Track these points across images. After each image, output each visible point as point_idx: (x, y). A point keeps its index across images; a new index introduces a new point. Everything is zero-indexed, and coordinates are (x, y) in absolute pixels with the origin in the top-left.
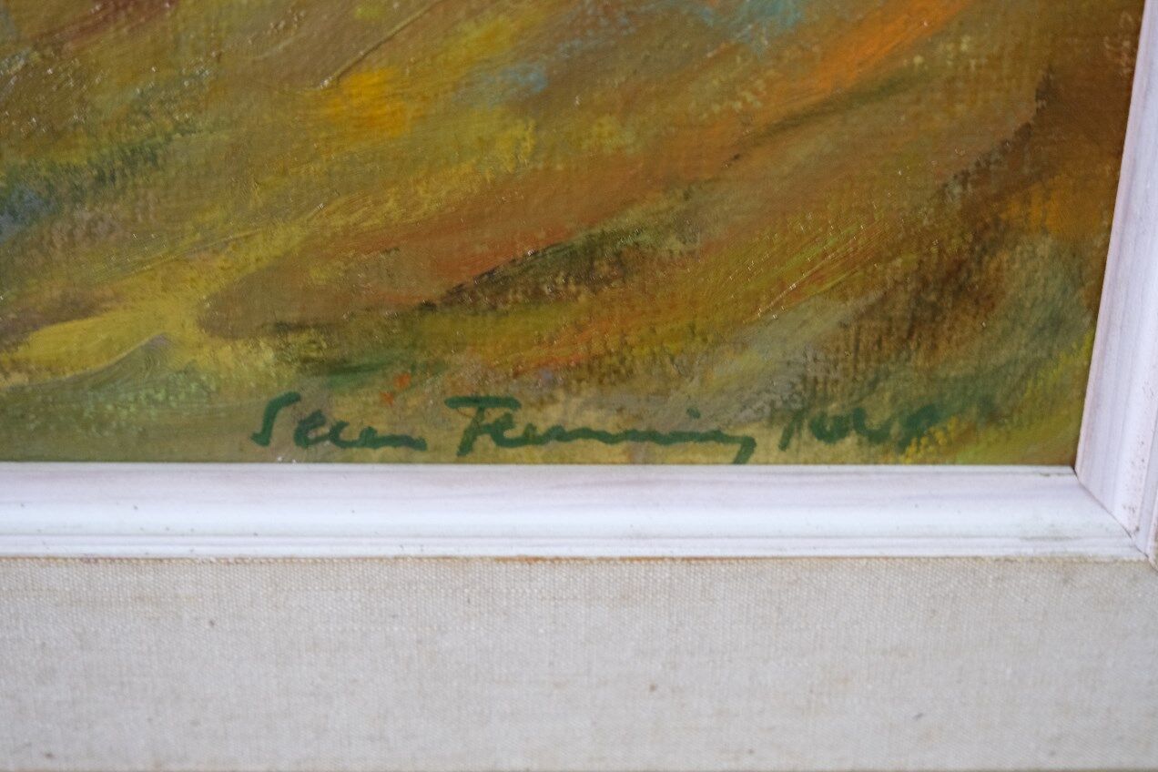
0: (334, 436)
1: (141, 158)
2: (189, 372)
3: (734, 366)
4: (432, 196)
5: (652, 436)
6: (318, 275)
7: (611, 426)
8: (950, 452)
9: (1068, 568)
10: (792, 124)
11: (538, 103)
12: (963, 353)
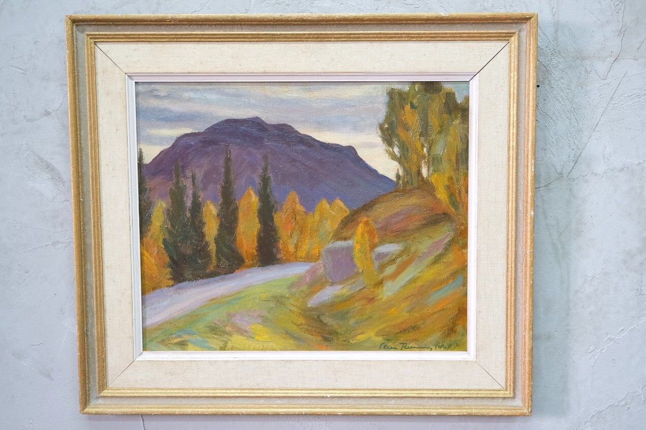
0: (388, 348)
1: (370, 317)
2: (373, 340)
3: (429, 339)
4: (399, 321)
5: (421, 348)
6: (387, 329)
7: (417, 346)
8: (453, 350)
9: (467, 362)
10: (434, 313)
11: (409, 312)
12: (453, 338)
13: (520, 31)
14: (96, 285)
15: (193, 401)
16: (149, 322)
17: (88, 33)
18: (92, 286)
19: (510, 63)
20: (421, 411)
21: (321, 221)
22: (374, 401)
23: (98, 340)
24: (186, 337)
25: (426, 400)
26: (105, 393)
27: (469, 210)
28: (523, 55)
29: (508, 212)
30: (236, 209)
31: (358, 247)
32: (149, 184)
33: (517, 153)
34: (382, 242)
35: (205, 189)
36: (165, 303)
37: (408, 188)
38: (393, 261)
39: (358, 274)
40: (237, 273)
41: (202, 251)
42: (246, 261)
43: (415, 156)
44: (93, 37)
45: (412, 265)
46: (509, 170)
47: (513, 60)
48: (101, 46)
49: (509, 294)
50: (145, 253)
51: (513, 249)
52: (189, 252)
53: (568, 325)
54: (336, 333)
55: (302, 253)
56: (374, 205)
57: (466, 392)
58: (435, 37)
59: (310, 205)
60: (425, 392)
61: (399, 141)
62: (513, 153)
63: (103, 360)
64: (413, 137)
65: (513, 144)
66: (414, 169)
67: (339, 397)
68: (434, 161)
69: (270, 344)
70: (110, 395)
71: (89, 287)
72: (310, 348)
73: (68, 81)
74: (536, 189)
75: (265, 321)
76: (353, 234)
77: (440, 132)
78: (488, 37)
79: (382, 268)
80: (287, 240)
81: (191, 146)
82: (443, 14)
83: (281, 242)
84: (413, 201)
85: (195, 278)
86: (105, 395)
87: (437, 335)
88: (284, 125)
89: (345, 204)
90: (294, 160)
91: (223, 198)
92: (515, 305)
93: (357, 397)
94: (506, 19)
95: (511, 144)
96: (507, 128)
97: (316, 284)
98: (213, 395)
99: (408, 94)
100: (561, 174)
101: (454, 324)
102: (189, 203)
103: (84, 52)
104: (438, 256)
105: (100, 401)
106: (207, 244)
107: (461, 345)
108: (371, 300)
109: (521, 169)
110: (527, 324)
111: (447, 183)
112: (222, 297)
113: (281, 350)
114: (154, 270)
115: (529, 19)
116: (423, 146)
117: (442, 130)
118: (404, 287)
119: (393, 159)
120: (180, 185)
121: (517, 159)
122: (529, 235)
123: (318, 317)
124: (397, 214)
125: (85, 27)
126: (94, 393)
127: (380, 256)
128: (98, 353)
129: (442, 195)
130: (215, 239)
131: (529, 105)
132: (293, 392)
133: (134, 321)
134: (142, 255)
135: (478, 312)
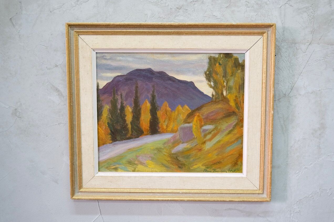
0: (207, 171)
1: (200, 158)
2: (201, 168)
3: (226, 168)
4: (212, 159)
5: (222, 171)
6: (207, 163)
7: (220, 171)
8: (236, 172)
9: (242, 178)
10: (228, 156)
11: (217, 155)
12: (237, 167)
13: (268, 31)
14: (78, 143)
15: (120, 194)
16: (101, 159)
17: (76, 31)
18: (76, 143)
19: (263, 46)
20: (222, 199)
21: (178, 115)
22: (201, 195)
23: (78, 167)
24: (117, 166)
25: (224, 194)
26: (82, 190)
27: (244, 110)
28: (269, 42)
29: (262, 111)
30: (140, 109)
31: (194, 126)
32: (102, 98)
33: (266, 85)
34: (205, 124)
35: (126, 100)
36: (108, 151)
37: (217, 100)
38: (210, 133)
39: (194, 138)
40: (140, 138)
41: (124, 127)
42: (145, 132)
43: (221, 86)
44: (77, 32)
45: (219, 134)
46: (262, 93)
47: (265, 44)
48: (80, 36)
49: (262, 148)
50: (99, 128)
51: (264, 128)
52: (119, 128)
53: (287, 161)
54: (184, 165)
55: (169, 129)
56: (202, 108)
57: (242, 191)
58: (230, 33)
59: (173, 107)
60: (223, 191)
61: (213, 79)
62: (264, 85)
63: (81, 176)
64: (220, 77)
65: (264, 81)
66: (220, 92)
67: (185, 193)
68: (229, 89)
69: (155, 169)
70: (84, 191)
71: (75, 143)
72: (173, 171)
73: (66, 52)
74: (274, 101)
75: (153, 159)
76: (192, 121)
77: (232, 76)
78: (254, 34)
79: (205, 136)
80: (163, 123)
81: (120, 81)
82: (234, 23)
83: (160, 124)
84: (220, 106)
85: (122, 139)
86: (82, 191)
87: (229, 166)
88: (162, 72)
89: (189, 107)
90: (166, 88)
91: (134, 104)
92: (264, 153)
93: (193, 193)
94: (262, 26)
95: (263, 81)
96: (262, 74)
97: (175, 143)
98: (130, 191)
99: (217, 58)
100: (285, 94)
101: (237, 161)
102: (119, 107)
103: (73, 39)
104: (230, 131)
105: (80, 193)
106: (127, 125)
107: (239, 170)
108: (200, 150)
109: (268, 93)
110: (270, 161)
111: (234, 98)
112: (133, 148)
113: (160, 172)
114: (103, 136)
115: (272, 26)
116: (224, 82)
117: (233, 74)
118: (215, 144)
119: (210, 87)
120: (115, 98)
121: (266, 88)
122: (271, 122)
123: (177, 157)
124: (212, 112)
125: (74, 28)
126: (77, 190)
127: (204, 131)
128: (79, 172)
129: (232, 104)
130: (131, 123)
131: (271, 64)
132: (165, 190)
133: (94, 158)
134: (98, 129)
135: (248, 156)
